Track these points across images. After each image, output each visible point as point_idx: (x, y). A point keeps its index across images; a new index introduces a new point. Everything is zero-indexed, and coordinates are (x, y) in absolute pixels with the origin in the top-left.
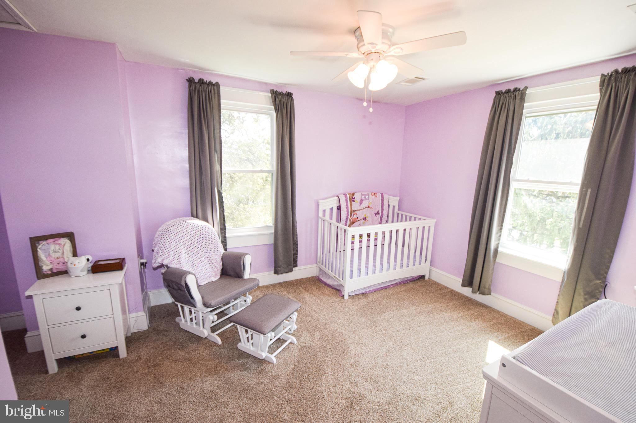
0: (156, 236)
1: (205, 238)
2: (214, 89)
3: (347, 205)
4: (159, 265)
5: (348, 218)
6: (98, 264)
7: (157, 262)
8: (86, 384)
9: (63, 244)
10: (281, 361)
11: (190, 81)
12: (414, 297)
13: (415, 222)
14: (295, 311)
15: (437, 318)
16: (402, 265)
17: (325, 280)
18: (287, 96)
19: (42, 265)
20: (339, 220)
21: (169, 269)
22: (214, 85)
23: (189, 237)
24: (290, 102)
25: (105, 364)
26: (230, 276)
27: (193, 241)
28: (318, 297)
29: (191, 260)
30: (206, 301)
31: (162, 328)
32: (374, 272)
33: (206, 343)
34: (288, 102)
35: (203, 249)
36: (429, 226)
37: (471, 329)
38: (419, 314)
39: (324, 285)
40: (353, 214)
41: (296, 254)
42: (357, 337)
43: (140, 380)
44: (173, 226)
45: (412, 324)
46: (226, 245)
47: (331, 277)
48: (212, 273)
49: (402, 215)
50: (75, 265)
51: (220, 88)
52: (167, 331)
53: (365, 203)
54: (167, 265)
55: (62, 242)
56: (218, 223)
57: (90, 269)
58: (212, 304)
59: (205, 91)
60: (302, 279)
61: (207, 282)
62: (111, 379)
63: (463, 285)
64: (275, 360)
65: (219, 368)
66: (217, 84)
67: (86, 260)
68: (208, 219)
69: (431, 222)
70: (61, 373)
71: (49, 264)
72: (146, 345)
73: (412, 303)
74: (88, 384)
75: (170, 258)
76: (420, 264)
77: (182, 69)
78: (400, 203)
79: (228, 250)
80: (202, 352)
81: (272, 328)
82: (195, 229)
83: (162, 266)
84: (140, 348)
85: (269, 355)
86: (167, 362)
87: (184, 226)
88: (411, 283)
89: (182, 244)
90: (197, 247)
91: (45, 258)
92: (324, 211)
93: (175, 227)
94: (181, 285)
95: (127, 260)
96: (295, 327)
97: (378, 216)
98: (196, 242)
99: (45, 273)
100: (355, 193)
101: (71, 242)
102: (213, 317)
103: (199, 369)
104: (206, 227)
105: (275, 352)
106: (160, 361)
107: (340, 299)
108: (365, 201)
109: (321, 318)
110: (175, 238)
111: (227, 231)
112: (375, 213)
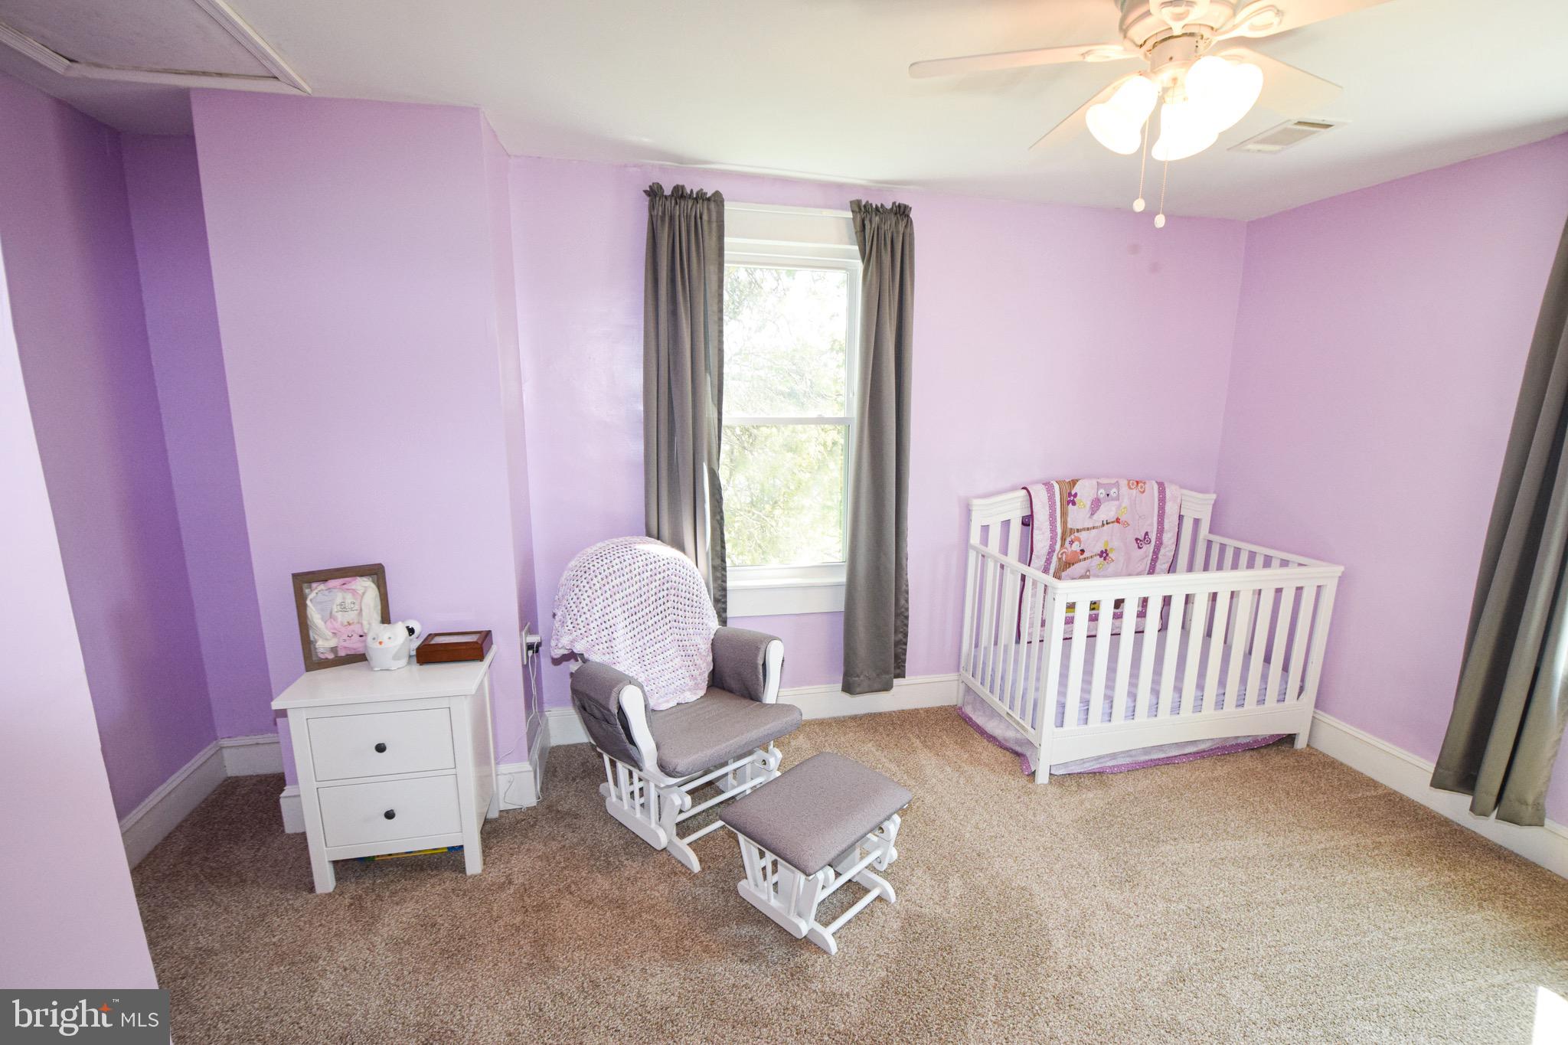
0: (563, 580)
1: (673, 592)
2: (709, 209)
3: (1052, 516)
4: (566, 652)
5: (1054, 551)
6: (433, 642)
7: (560, 646)
8: (384, 931)
9: (360, 592)
10: (851, 951)
11: (654, 193)
12: (1262, 800)
13: (1267, 572)
14: (896, 812)
15: (1344, 884)
16: (1221, 697)
17: (979, 719)
18: (896, 214)
19: (316, 637)
20: (1027, 554)
21: (585, 665)
22: (709, 199)
23: (636, 587)
24: (902, 232)
25: (433, 886)
26: (731, 691)
27: (644, 597)
28: (959, 769)
29: (638, 644)
30: (664, 758)
31: (567, 807)
32: (1132, 713)
33: (664, 865)
34: (898, 232)
35: (669, 618)
36: (1319, 587)
37: (1468, 934)
38: (1280, 860)
39: (976, 736)
40: (1068, 539)
41: (902, 644)
42: (1075, 911)
43: (501, 940)
44: (600, 557)
45: (1256, 891)
46: (725, 610)
47: (1000, 716)
48: (687, 680)
49: (1223, 547)
50: (381, 643)
51: (723, 206)
52: (576, 816)
53: (1107, 512)
54: (583, 654)
55: (359, 587)
56: (707, 554)
57: (414, 653)
58: (679, 769)
59: (688, 217)
60: (918, 710)
61: (673, 704)
62: (439, 929)
63: (1437, 783)
64: (833, 946)
65: (687, 943)
66: (717, 194)
67: (406, 632)
68: (683, 543)
69: (1323, 575)
70: (340, 895)
71: (328, 637)
72: (527, 846)
73: (1254, 821)
74: (390, 933)
75: (590, 638)
76: (1282, 699)
77: (635, 166)
78: (1217, 509)
79: (729, 623)
80: (652, 889)
81: (829, 858)
82: (650, 567)
83: (572, 656)
84: (512, 855)
85: (819, 928)
86: (567, 903)
87: (626, 558)
88: (1248, 754)
89: (618, 603)
90: (654, 613)
91: (323, 623)
92: (985, 529)
93: (605, 561)
94: (609, 710)
95: (495, 637)
96: (893, 854)
97: (1145, 547)
98: (653, 599)
99: (322, 656)
100: (1077, 481)
101: (378, 587)
102: (680, 800)
103: (640, 935)
104: (678, 563)
105: (834, 918)
106: (552, 897)
107: (1023, 781)
108: (1106, 503)
109: (968, 835)
110: (604, 589)
111: (728, 574)
112: (1137, 539)
